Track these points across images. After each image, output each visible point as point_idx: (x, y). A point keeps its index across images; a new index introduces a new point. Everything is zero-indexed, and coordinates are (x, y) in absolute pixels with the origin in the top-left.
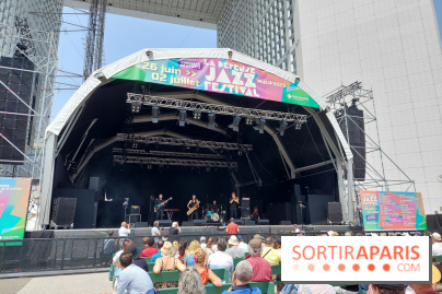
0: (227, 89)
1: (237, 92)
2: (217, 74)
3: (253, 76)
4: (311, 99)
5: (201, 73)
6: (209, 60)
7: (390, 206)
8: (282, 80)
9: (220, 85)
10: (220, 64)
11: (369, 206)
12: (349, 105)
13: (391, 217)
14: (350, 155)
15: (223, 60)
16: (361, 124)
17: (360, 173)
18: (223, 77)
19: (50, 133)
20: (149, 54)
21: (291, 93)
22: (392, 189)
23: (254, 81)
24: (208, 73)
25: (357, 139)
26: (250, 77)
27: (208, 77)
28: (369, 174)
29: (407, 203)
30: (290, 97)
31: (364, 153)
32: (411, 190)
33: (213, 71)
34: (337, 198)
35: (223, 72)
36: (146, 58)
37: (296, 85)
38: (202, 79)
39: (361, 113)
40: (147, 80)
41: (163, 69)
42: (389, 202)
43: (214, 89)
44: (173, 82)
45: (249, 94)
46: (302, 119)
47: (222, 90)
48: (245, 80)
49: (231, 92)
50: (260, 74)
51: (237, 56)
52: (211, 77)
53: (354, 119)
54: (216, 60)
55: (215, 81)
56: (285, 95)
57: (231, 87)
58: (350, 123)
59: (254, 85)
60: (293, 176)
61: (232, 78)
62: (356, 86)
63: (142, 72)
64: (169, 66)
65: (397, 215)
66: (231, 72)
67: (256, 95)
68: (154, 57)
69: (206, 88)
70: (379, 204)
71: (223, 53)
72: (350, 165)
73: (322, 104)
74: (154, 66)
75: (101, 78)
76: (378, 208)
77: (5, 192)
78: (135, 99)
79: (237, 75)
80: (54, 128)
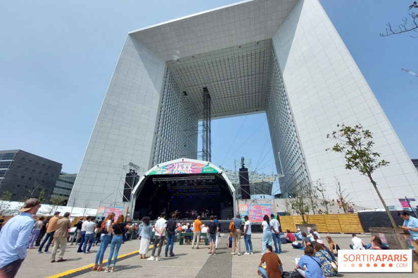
1: (184, 173)
2: (178, 168)
3: (191, 166)
4: (214, 169)
5: (172, 168)
6: (176, 164)
7: (255, 211)
8: (202, 165)
9: (178, 171)
10: (179, 164)
11: (243, 211)
13: (255, 216)
14: (234, 190)
15: (180, 163)
18: (180, 168)
20: (158, 166)
21: (205, 169)
23: (191, 167)
24: (175, 168)
26: (189, 167)
27: (174, 169)
29: (265, 209)
30: (205, 171)
35: (180, 166)
36: (157, 167)
37: (208, 165)
38: (172, 171)
39: (247, 169)
40: (157, 174)
41: (161, 169)
42: (255, 209)
43: (176, 173)
44: (164, 173)
45: (188, 173)
47: (179, 173)
48: (187, 168)
49: (182, 173)
50: (194, 165)
51: (186, 160)
54: (178, 163)
56: (203, 170)
57: (182, 171)
59: (191, 169)
61: (182, 168)
63: (156, 172)
64: (163, 168)
65: (259, 215)
66: (183, 166)
67: (191, 172)
68: (159, 166)
69: (174, 173)
70: (249, 210)
71: (180, 160)
72: (234, 194)
73: (220, 171)
74: (159, 169)
75: (145, 176)
76: (248, 212)
77: (122, 211)
78: (154, 180)
79: (185, 166)
80: (133, 192)
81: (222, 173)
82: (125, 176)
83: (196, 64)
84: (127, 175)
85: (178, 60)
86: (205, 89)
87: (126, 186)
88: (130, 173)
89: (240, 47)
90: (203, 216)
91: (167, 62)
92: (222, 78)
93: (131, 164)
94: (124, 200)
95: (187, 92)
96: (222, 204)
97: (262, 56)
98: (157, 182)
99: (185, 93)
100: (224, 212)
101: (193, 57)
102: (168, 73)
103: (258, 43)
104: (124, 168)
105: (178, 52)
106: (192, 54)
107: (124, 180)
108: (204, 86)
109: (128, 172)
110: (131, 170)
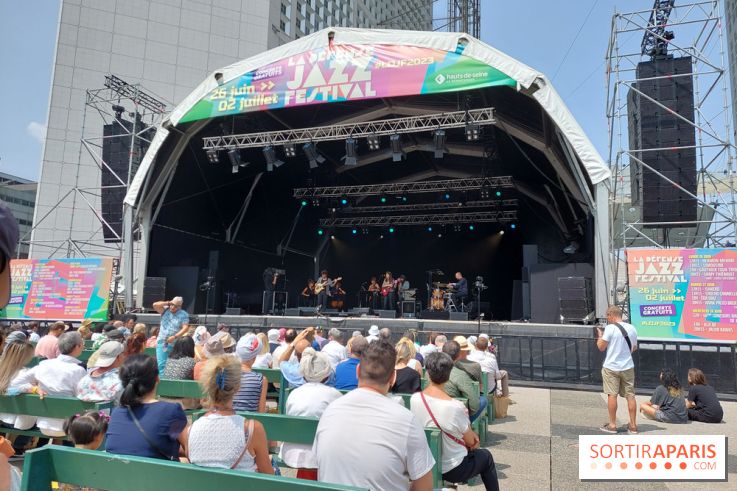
0: (320, 95)
1: (335, 98)
2: (306, 75)
4: (493, 73)
8: (428, 51)
9: (309, 90)
10: (313, 58)
13: (727, 309)
15: (318, 51)
18: (316, 78)
19: (127, 205)
20: (218, 76)
23: (370, 68)
24: (291, 77)
27: (291, 85)
33: (299, 72)
35: (316, 69)
36: (214, 83)
37: (459, 53)
38: (281, 91)
41: (233, 92)
43: (300, 101)
45: (357, 94)
46: (481, 118)
47: (311, 99)
48: (351, 71)
49: (325, 99)
52: (295, 83)
55: (301, 88)
57: (326, 91)
59: (368, 77)
61: (328, 75)
63: (211, 105)
64: (241, 85)
66: (329, 66)
67: (370, 93)
68: (225, 79)
69: (287, 102)
70: (690, 279)
71: (316, 39)
72: (602, 195)
73: (521, 75)
74: (222, 92)
75: (170, 128)
76: (683, 288)
77: (94, 272)
78: (212, 145)
80: (130, 198)
81: (535, 87)
82: (98, 137)
84: (108, 129)
87: (107, 178)
88: (115, 124)
90: (436, 303)
93: (116, 84)
94: (108, 234)
96: (530, 251)
98: (223, 154)
100: (541, 284)
104: (91, 98)
107: (98, 154)
109: (111, 119)
110: (119, 110)
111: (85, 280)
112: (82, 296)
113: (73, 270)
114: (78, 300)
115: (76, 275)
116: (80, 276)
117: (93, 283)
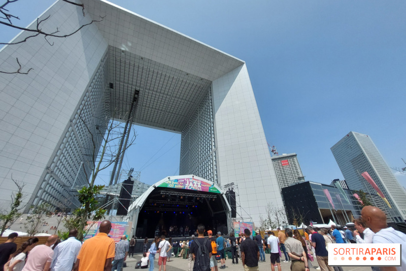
1: (195, 189)
4: (218, 190)
5: (184, 183)
6: (187, 179)
8: (209, 184)
9: (190, 187)
11: (237, 228)
12: (231, 190)
14: (230, 210)
15: (191, 179)
16: (234, 197)
17: (234, 214)
18: (191, 184)
19: (139, 206)
20: (169, 178)
21: (212, 189)
22: (245, 221)
23: (201, 185)
25: (233, 202)
26: (199, 184)
28: (237, 216)
31: (235, 208)
32: (251, 221)
33: (188, 182)
34: (226, 225)
37: (213, 185)
38: (184, 186)
39: (234, 193)
40: (168, 187)
41: (173, 183)
42: (243, 226)
43: (188, 189)
44: (176, 187)
45: (199, 190)
46: (215, 197)
47: (191, 189)
48: (197, 185)
50: (202, 183)
51: (195, 177)
52: (187, 184)
53: (231, 195)
54: (189, 179)
55: (188, 186)
56: (210, 189)
57: (193, 188)
58: (231, 197)
60: (213, 216)
61: (194, 184)
62: (232, 184)
63: (167, 184)
64: (175, 182)
66: (193, 183)
67: (201, 190)
68: (171, 179)
69: (186, 188)
70: (240, 227)
71: (190, 176)
72: (230, 213)
74: (170, 182)
75: (155, 187)
76: (240, 229)
77: (125, 226)
78: (162, 192)
79: (195, 183)
81: (222, 194)
83: (141, 66)
84: (125, 181)
85: (123, 51)
86: (137, 92)
89: (187, 74)
91: (109, 47)
92: (152, 88)
95: (114, 85)
97: (200, 89)
99: (111, 86)
101: (142, 58)
102: (106, 58)
103: (202, 79)
105: (130, 44)
106: (143, 56)
108: (138, 89)
111: (121, 229)
112: (120, 234)
113: (116, 226)
114: (118, 236)
115: (118, 227)
116: (119, 228)
117: (124, 230)
